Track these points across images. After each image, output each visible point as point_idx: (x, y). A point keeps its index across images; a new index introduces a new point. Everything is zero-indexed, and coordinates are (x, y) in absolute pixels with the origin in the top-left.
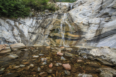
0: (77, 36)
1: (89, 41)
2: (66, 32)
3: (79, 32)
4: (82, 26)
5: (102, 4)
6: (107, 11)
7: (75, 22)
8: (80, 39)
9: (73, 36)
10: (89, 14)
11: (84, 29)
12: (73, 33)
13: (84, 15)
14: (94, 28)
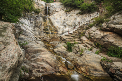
0: (56, 32)
1: (60, 34)
2: (51, 30)
3: (57, 31)
4: (57, 29)
5: (64, 20)
6: (65, 24)
7: (54, 26)
8: (57, 34)
9: (54, 32)
10: (60, 23)
11: (59, 30)
12: (54, 31)
13: (58, 22)
14: (61, 30)
